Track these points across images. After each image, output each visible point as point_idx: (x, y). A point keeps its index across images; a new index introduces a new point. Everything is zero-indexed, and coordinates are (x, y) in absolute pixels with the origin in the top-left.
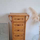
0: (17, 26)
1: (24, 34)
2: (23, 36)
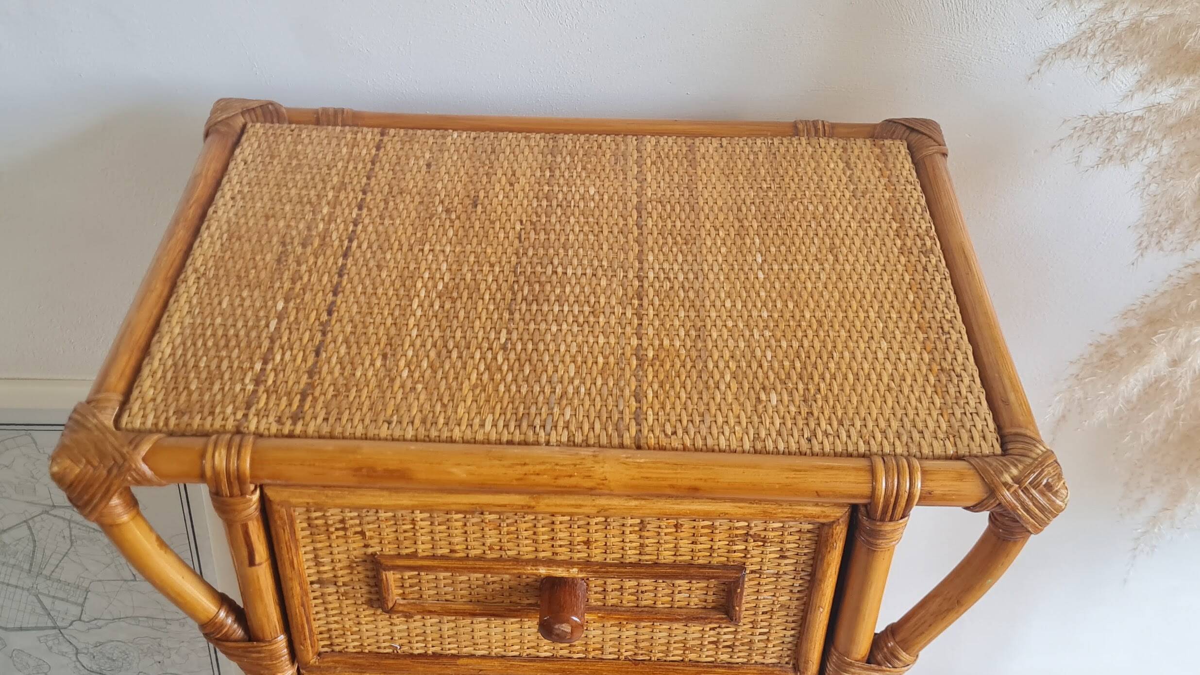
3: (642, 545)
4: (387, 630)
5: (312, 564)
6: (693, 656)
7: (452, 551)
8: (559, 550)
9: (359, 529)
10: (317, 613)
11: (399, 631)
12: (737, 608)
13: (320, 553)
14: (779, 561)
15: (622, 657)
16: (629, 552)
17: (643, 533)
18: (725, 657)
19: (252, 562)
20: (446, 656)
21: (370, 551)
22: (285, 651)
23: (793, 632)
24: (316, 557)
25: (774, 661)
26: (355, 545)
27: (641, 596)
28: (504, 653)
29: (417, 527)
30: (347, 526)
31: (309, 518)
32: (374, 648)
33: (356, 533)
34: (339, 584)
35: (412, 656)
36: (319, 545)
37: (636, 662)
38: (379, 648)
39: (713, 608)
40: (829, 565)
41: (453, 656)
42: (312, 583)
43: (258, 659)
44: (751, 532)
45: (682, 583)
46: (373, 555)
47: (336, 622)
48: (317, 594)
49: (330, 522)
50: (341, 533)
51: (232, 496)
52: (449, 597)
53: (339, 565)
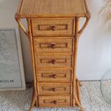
0: (48, 47)
1: (72, 72)
2: (68, 76)
12: (68, 28)
19: (29, 25)
21: (38, 24)
24: (34, 25)
34: (36, 28)
41: (45, 35)
45: (63, 26)
51: (28, 18)
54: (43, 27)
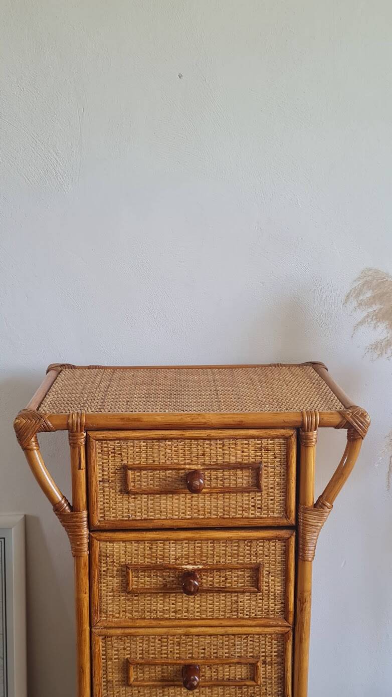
3: (224, 454)
4: (126, 507)
5: (100, 471)
6: (246, 514)
7: (154, 461)
8: (194, 458)
9: (120, 452)
10: (100, 498)
11: (132, 506)
12: (261, 482)
13: (105, 465)
14: (274, 460)
15: (218, 517)
16: (219, 458)
17: (224, 448)
18: (258, 514)
19: (80, 468)
20: (150, 519)
21: (124, 462)
22: (85, 519)
23: (283, 498)
24: (103, 467)
25: (278, 515)
26: (118, 460)
27: (224, 481)
28: (172, 517)
29: (141, 450)
30: (116, 451)
31: (102, 447)
32: (120, 517)
33: (119, 454)
34: (110, 481)
35: (136, 520)
36: (105, 461)
37: (224, 518)
38: (123, 517)
39: (252, 486)
40: (292, 457)
41: (152, 519)
42: (100, 482)
43: (76, 522)
44: (263, 446)
45: (239, 472)
46: (124, 465)
47: (108, 504)
48: (101, 487)
49: (110, 449)
50: (113, 455)
51: (77, 432)
52: (152, 486)
53: (111, 471)
54: (147, 480)
